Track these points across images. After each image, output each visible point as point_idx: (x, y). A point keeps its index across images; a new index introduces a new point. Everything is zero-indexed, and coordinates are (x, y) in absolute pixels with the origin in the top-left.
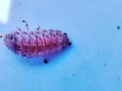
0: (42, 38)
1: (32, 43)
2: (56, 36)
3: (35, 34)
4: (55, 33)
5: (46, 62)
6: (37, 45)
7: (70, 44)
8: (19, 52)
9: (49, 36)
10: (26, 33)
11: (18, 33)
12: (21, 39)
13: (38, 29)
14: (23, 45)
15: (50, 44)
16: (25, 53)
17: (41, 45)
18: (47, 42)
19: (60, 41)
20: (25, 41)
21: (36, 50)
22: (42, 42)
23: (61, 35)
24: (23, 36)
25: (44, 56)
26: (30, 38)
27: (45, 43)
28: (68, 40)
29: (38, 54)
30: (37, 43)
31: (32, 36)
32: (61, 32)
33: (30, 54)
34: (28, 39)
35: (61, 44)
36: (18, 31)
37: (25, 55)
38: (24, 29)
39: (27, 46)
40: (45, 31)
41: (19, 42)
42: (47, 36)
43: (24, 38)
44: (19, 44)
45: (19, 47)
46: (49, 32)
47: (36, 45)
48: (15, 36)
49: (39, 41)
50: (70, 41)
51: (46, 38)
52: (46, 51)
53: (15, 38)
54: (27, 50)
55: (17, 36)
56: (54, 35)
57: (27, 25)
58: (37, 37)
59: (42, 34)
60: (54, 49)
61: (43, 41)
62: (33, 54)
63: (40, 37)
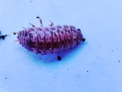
0: (57, 34)
1: (48, 39)
4: (69, 29)
5: (59, 59)
6: (53, 41)
7: (84, 40)
8: (34, 49)
9: (64, 32)
10: (40, 30)
11: (32, 30)
12: (36, 35)
13: (51, 25)
14: (38, 41)
15: (65, 40)
17: (56, 41)
18: (62, 38)
19: (74, 37)
20: (40, 37)
21: (51, 46)
23: (75, 31)
24: (38, 32)
25: (58, 53)
27: (60, 39)
28: (82, 36)
29: (53, 51)
30: (53, 39)
31: (47, 32)
33: (45, 50)
34: (44, 35)
35: (75, 40)
36: (32, 27)
39: (42, 42)
40: (60, 27)
41: (34, 38)
42: (62, 32)
43: (39, 34)
44: (34, 41)
45: (34, 43)
46: (63, 28)
47: (51, 41)
48: (30, 33)
49: (54, 37)
51: (61, 34)
52: (61, 47)
54: (43, 46)
55: (32, 32)
56: (69, 31)
57: (41, 21)
58: (52, 33)
59: (56, 30)
60: (69, 45)
61: (58, 37)
62: (48, 51)
63: (55, 33)
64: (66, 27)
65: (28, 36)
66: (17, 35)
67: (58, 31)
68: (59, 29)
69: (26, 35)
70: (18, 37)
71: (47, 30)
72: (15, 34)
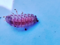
1: (19, 20)
2: (31, 17)
3: (20, 16)
4: (30, 16)
5: (26, 30)
6: (22, 21)
7: (38, 21)
8: (13, 25)
9: (28, 17)
10: (16, 15)
12: (14, 18)
13: (22, 13)
14: (15, 21)
15: (28, 21)
16: (16, 25)
17: (23, 21)
18: (26, 20)
19: (33, 20)
20: (16, 19)
21: (21, 24)
22: (24, 20)
23: (33, 17)
24: (15, 17)
25: (25, 27)
26: (18, 18)
29: (22, 26)
30: (22, 20)
32: (33, 15)
33: (18, 26)
34: (17, 18)
35: (33, 21)
36: (12, 14)
37: (16, 26)
38: (15, 13)
39: (16, 22)
41: (13, 20)
43: (15, 18)
44: (13, 21)
45: (13, 22)
46: (27, 15)
47: (21, 21)
48: (11, 17)
49: (22, 19)
50: (38, 20)
51: (26, 18)
52: (26, 24)
53: (11, 18)
54: (17, 24)
55: (12, 17)
56: (30, 17)
57: (17, 11)
58: (21, 17)
59: (24, 16)
60: (30, 23)
62: (20, 26)
63: (23, 18)
64: (29, 14)
65: (10, 18)
66: (5, 18)
67: (25, 17)
68: (25, 16)
69: (9, 18)
70: (6, 19)
71: (19, 16)
72: (4, 17)
